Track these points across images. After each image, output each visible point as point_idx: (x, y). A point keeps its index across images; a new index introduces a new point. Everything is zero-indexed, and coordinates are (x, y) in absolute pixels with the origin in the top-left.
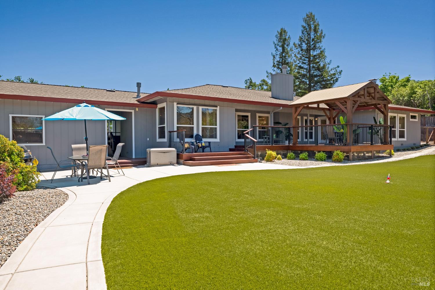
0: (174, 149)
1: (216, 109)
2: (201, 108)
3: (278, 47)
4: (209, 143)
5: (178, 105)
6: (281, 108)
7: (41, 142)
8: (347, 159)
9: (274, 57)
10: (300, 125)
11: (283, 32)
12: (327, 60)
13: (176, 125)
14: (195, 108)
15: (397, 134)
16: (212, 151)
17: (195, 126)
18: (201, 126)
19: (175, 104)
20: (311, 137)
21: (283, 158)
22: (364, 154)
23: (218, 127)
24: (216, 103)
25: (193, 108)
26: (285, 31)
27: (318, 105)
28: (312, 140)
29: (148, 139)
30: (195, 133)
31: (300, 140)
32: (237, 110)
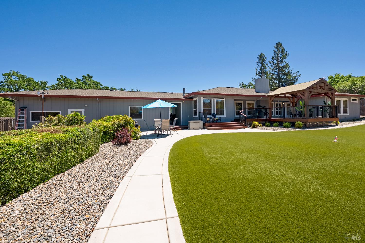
0: (202, 121)
1: (223, 99)
2: (215, 100)
3: (259, 64)
4: (220, 118)
5: (204, 99)
6: (261, 98)
7: (141, 118)
8: (305, 127)
9: (257, 69)
10: (273, 107)
11: (262, 55)
12: (290, 69)
13: (202, 109)
14: (212, 99)
15: (342, 111)
16: (221, 122)
17: (212, 109)
18: (215, 109)
19: (202, 98)
20: (280, 114)
21: (263, 126)
22: (317, 124)
23: (225, 109)
24: (224, 96)
25: (211, 100)
26: (263, 55)
27: (285, 95)
28: (281, 116)
29: (189, 116)
30: (212, 112)
31: (273, 116)
32: (235, 100)
